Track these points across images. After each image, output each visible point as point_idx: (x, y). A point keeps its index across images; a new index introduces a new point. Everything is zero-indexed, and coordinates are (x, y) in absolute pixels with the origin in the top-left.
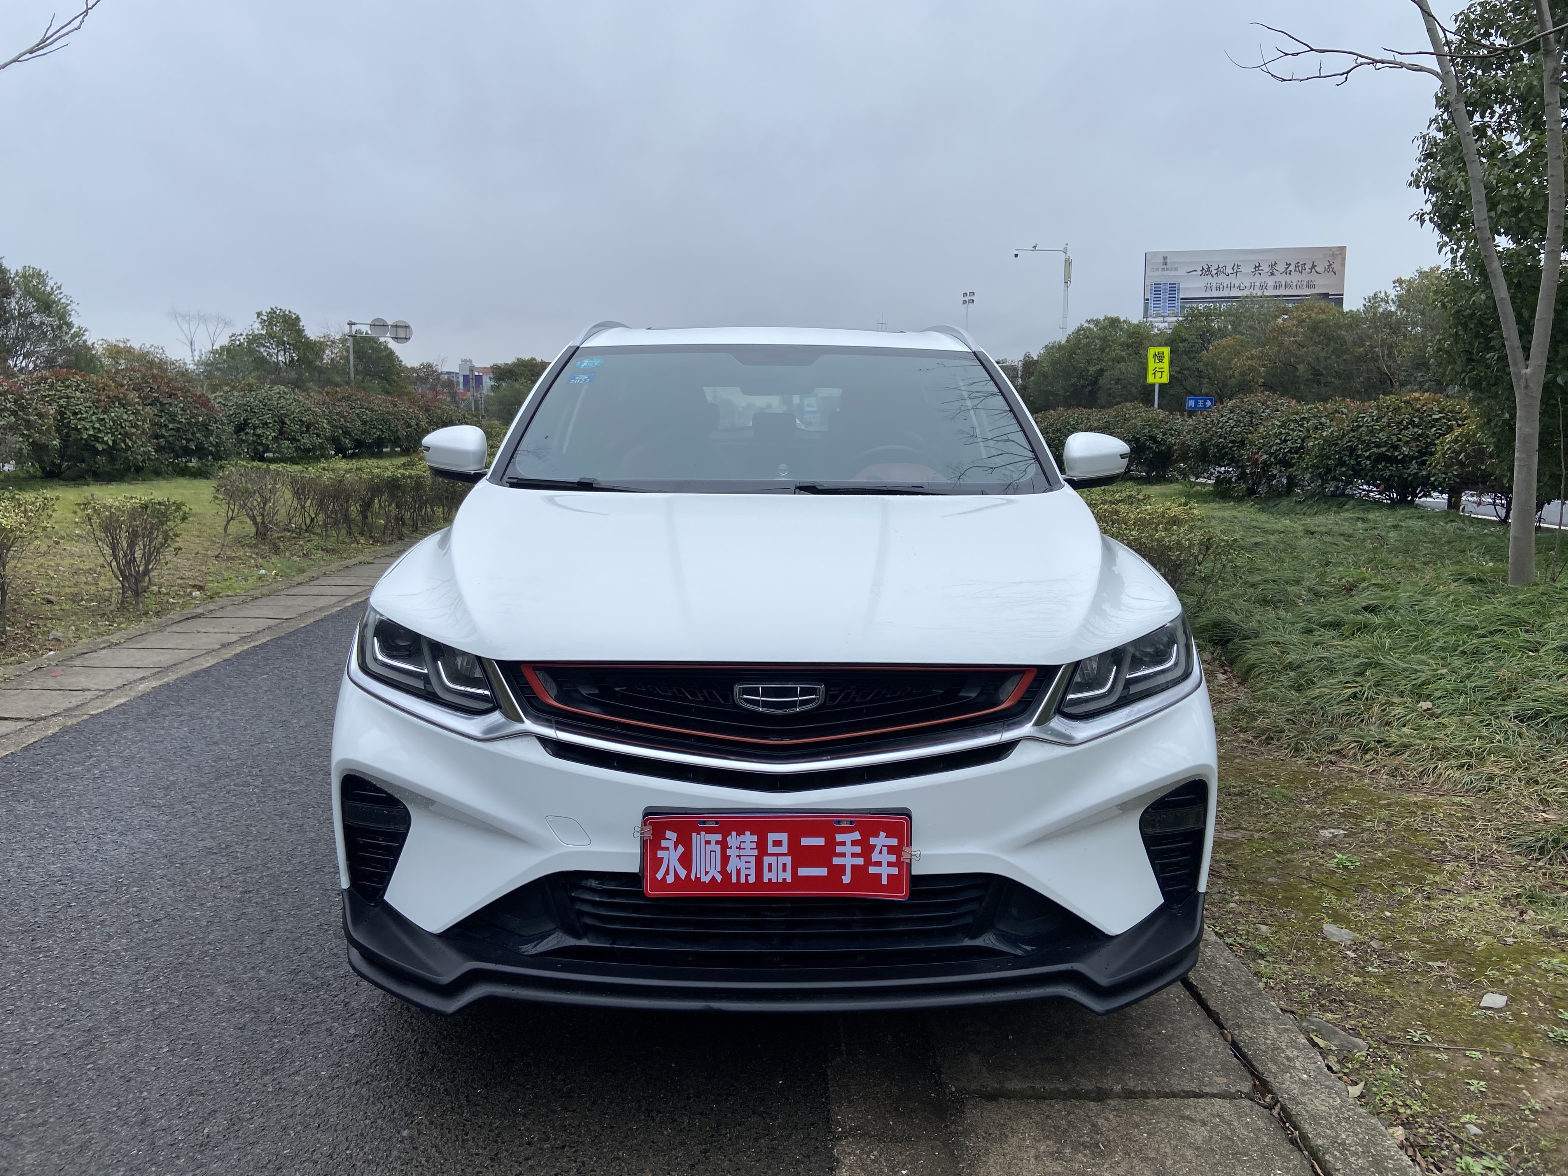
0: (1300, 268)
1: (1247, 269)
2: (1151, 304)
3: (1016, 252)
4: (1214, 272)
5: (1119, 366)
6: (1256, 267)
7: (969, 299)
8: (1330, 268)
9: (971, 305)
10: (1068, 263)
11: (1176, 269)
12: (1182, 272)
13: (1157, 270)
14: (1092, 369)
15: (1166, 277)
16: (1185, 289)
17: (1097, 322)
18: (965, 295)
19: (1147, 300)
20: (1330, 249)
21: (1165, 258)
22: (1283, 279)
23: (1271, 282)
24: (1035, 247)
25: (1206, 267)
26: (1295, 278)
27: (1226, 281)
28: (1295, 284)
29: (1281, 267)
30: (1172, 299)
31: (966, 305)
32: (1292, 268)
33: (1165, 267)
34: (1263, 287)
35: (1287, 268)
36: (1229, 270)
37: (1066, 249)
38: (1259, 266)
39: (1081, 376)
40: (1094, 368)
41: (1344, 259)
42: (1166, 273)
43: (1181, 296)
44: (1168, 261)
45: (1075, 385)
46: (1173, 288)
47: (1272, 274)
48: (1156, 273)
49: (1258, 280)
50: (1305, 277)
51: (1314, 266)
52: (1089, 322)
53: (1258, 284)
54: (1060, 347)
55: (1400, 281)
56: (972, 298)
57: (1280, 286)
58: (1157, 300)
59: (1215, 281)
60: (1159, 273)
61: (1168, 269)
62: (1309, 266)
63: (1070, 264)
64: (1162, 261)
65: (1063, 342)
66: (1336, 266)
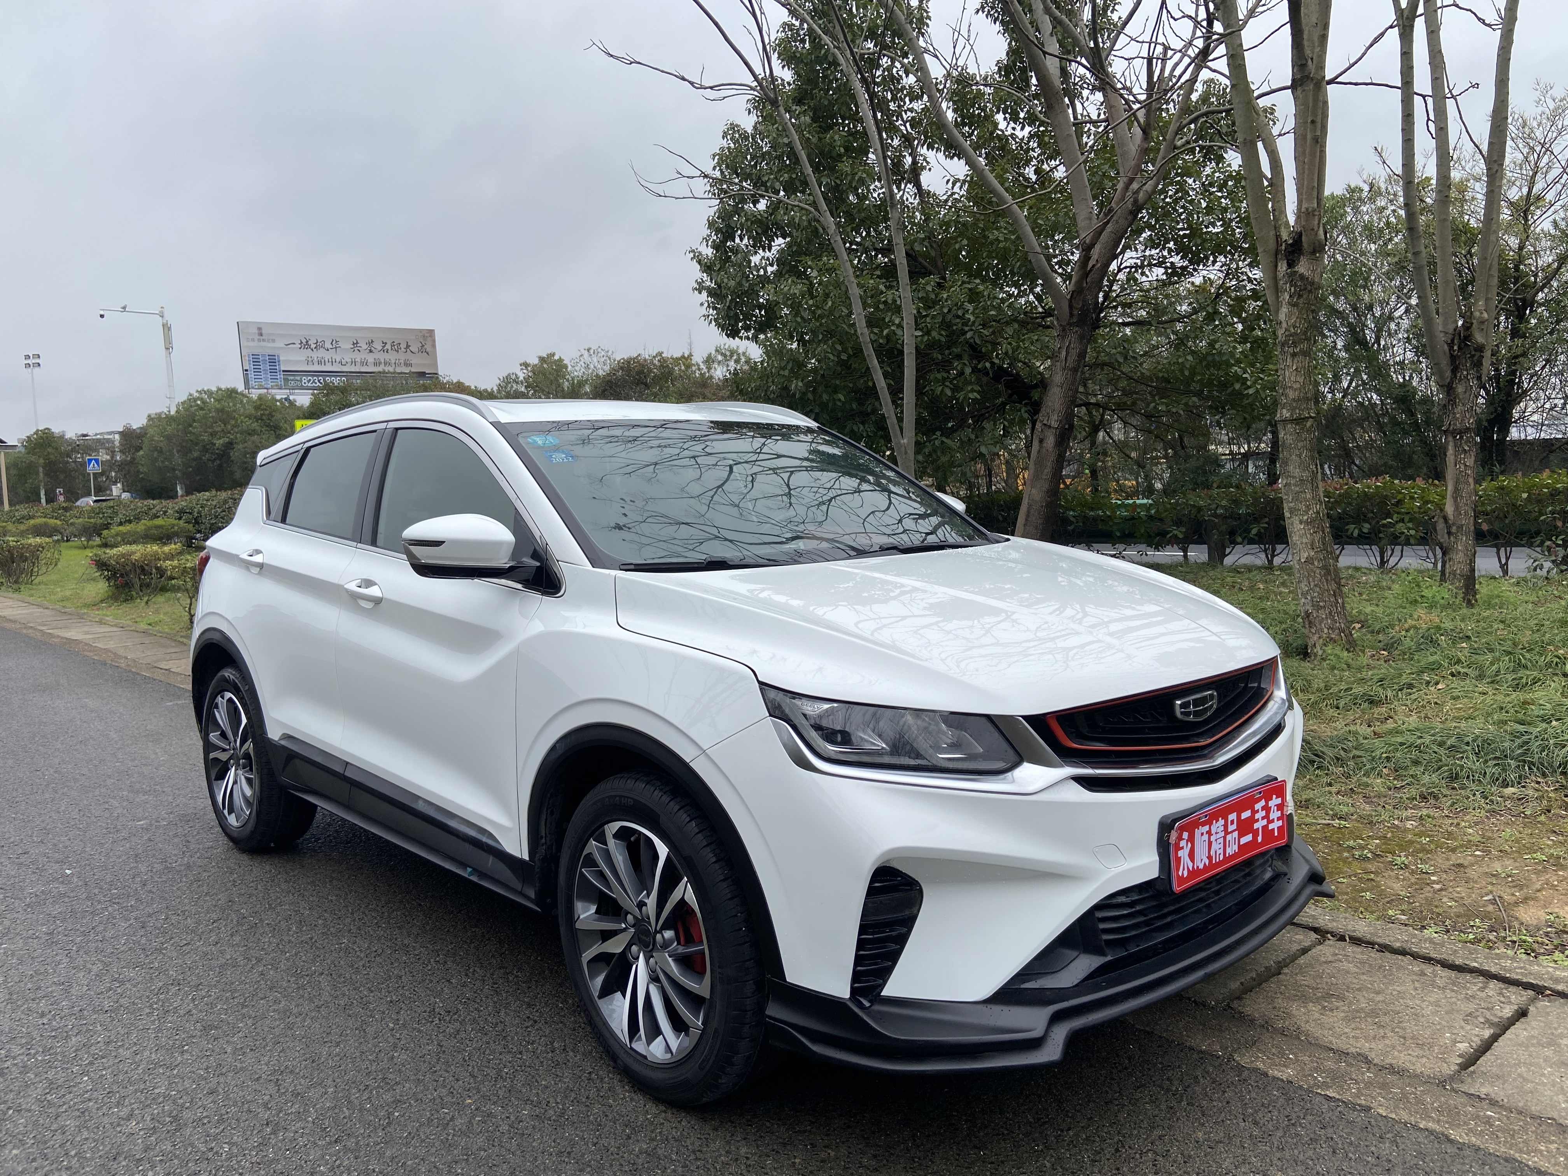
0: (395, 347)
1: (346, 345)
2: (251, 375)
3: (102, 313)
4: (313, 346)
5: (252, 438)
6: (354, 344)
7: (33, 362)
8: (422, 349)
9: (37, 369)
10: (167, 328)
11: (273, 341)
12: (280, 344)
13: (253, 340)
14: (219, 442)
15: (266, 348)
16: (288, 362)
17: (210, 393)
18: (27, 357)
19: (246, 370)
20: (420, 331)
21: (259, 329)
22: (382, 357)
23: (370, 358)
24: (124, 308)
25: (304, 341)
26: (392, 356)
27: (327, 356)
28: (393, 361)
29: (378, 346)
30: (273, 371)
31: (29, 370)
32: (388, 346)
33: (261, 338)
34: (364, 363)
35: (384, 347)
36: (328, 345)
37: (162, 312)
38: (357, 343)
39: (205, 449)
40: (221, 441)
41: (434, 341)
42: (262, 344)
43: (283, 369)
44: (263, 332)
45: (198, 459)
46: (273, 360)
47: (371, 351)
48: (251, 344)
49: (358, 357)
50: (402, 357)
51: (408, 346)
52: (200, 392)
53: (358, 360)
54: (169, 419)
55: (525, 365)
56: (37, 361)
57: (380, 363)
58: (257, 371)
59: (316, 355)
60: (256, 343)
61: (264, 340)
62: (403, 346)
63: (169, 329)
64: (257, 331)
65: (173, 412)
66: (428, 348)
